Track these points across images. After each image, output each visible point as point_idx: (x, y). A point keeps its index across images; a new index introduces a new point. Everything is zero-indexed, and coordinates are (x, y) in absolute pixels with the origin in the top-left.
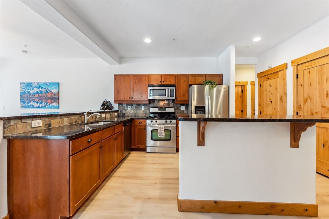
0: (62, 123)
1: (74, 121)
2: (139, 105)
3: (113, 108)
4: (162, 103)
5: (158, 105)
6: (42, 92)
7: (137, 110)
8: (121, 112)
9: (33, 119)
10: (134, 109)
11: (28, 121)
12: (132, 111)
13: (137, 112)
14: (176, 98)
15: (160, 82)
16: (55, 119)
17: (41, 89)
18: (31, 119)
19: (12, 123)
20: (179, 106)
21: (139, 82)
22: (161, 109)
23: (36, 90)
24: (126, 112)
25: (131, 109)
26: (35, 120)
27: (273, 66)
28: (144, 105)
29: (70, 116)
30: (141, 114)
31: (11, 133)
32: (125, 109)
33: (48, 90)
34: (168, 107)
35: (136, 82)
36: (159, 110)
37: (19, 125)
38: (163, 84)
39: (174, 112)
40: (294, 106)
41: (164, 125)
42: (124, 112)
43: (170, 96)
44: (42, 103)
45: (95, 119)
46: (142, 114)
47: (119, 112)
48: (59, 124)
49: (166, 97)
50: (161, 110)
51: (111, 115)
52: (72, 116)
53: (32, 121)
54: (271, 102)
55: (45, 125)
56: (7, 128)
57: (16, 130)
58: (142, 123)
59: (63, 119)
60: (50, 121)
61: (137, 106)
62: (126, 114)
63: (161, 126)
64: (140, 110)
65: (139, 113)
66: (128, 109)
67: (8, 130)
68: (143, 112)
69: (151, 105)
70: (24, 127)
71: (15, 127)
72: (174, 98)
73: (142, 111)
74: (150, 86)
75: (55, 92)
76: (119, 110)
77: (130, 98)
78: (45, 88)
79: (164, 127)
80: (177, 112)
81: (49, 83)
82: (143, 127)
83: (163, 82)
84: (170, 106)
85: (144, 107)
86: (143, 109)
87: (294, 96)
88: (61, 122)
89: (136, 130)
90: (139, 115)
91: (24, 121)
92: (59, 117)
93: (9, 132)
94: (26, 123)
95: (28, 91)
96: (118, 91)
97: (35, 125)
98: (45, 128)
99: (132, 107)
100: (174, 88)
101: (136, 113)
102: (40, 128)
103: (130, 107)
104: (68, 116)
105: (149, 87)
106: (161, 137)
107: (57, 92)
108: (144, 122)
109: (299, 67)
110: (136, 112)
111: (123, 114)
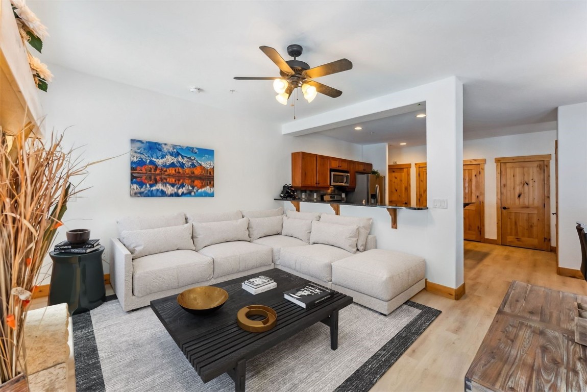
6: (182, 165)
10: (307, 196)
15: (338, 167)
17: (180, 159)
20: (341, 193)
21: (323, 165)
23: (169, 160)
25: (305, 197)
27: (398, 163)
32: (299, 197)
33: (195, 161)
35: (321, 164)
40: (417, 194)
43: (346, 183)
49: (343, 184)
50: (332, 197)
54: (396, 190)
61: (310, 193)
66: (302, 197)
72: (348, 185)
75: (208, 166)
77: (316, 184)
78: (190, 158)
81: (197, 149)
83: (341, 167)
85: (316, 194)
87: (417, 188)
95: (151, 161)
100: (349, 174)
103: (304, 194)
109: (420, 168)
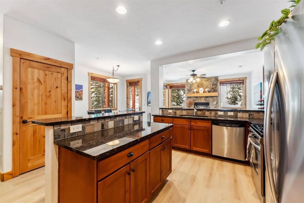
45: (215, 115)
48: (180, 114)
52: (189, 110)
55: (174, 112)
57: (164, 112)
59: (183, 111)
92: (180, 110)
94: (167, 111)
104: (186, 110)
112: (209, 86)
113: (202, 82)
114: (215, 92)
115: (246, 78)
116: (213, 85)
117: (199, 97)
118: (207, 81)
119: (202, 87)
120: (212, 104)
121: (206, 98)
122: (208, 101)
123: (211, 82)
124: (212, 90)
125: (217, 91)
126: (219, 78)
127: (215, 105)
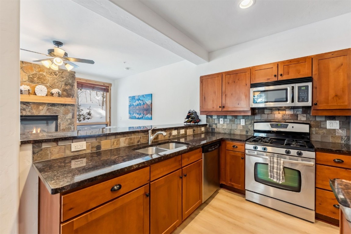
0: (117, 145)
1: (136, 141)
2: (236, 117)
3: (200, 121)
4: (279, 113)
5: (270, 118)
6: (140, 104)
7: (233, 125)
8: (210, 126)
9: (74, 141)
10: (228, 122)
11: (67, 143)
12: (225, 127)
13: (233, 128)
14: (314, 104)
15: (273, 77)
16: (106, 139)
17: (140, 102)
18: (71, 141)
19: (43, 147)
20: (323, 119)
21: (235, 82)
22: (278, 124)
23: (137, 102)
24: (217, 127)
25: (224, 123)
26: (76, 142)
28: (244, 117)
29: (130, 135)
30: (239, 131)
31: (42, 159)
32: (215, 123)
33: (144, 102)
34: (293, 121)
35: (230, 82)
36: (272, 126)
37: (54, 149)
38: (280, 78)
39: (308, 131)
41: (282, 159)
42: (214, 126)
43: (298, 101)
44: (140, 114)
46: (241, 131)
47: (208, 126)
48: (113, 146)
49: (289, 103)
50: (277, 126)
51: (194, 130)
52: (132, 135)
53: (72, 143)
55: (92, 148)
56: (37, 153)
57: (49, 155)
58: (237, 147)
59: (119, 140)
60: (100, 142)
61: (232, 118)
62: (216, 130)
63: (275, 160)
64: (237, 124)
65: (236, 129)
66: (219, 123)
67: (38, 156)
68: (242, 128)
69: (257, 117)
70: (61, 151)
71: (48, 152)
72: (309, 103)
73: (240, 127)
74: (253, 86)
75: (149, 103)
76: (208, 124)
77: (220, 107)
78: (142, 100)
79: (282, 162)
80: (317, 133)
81: (145, 95)
82: (239, 154)
83: (281, 75)
84: (297, 120)
85: (244, 120)
86: (242, 124)
88: (115, 143)
89: (228, 158)
90: (236, 133)
91: (60, 143)
92: (113, 137)
93: (39, 159)
94: (64, 147)
95: (133, 104)
96: (205, 98)
97: (76, 148)
98: (91, 151)
99: (226, 120)
100: (310, 84)
101: (231, 130)
102: (84, 152)
103: (222, 119)
104: (126, 135)
105: (251, 87)
106: (275, 180)
107: (150, 103)
108: (242, 147)
110: (230, 128)
111: (214, 129)
112: (57, 84)
113: (41, 73)
114: (70, 97)
115: (111, 85)
116: (66, 85)
117: (34, 103)
118: (53, 74)
119: (43, 83)
120: (65, 119)
121: (50, 108)
122: (55, 113)
123: (63, 78)
124: (65, 93)
125: (73, 96)
126: (77, 76)
127: (69, 120)
